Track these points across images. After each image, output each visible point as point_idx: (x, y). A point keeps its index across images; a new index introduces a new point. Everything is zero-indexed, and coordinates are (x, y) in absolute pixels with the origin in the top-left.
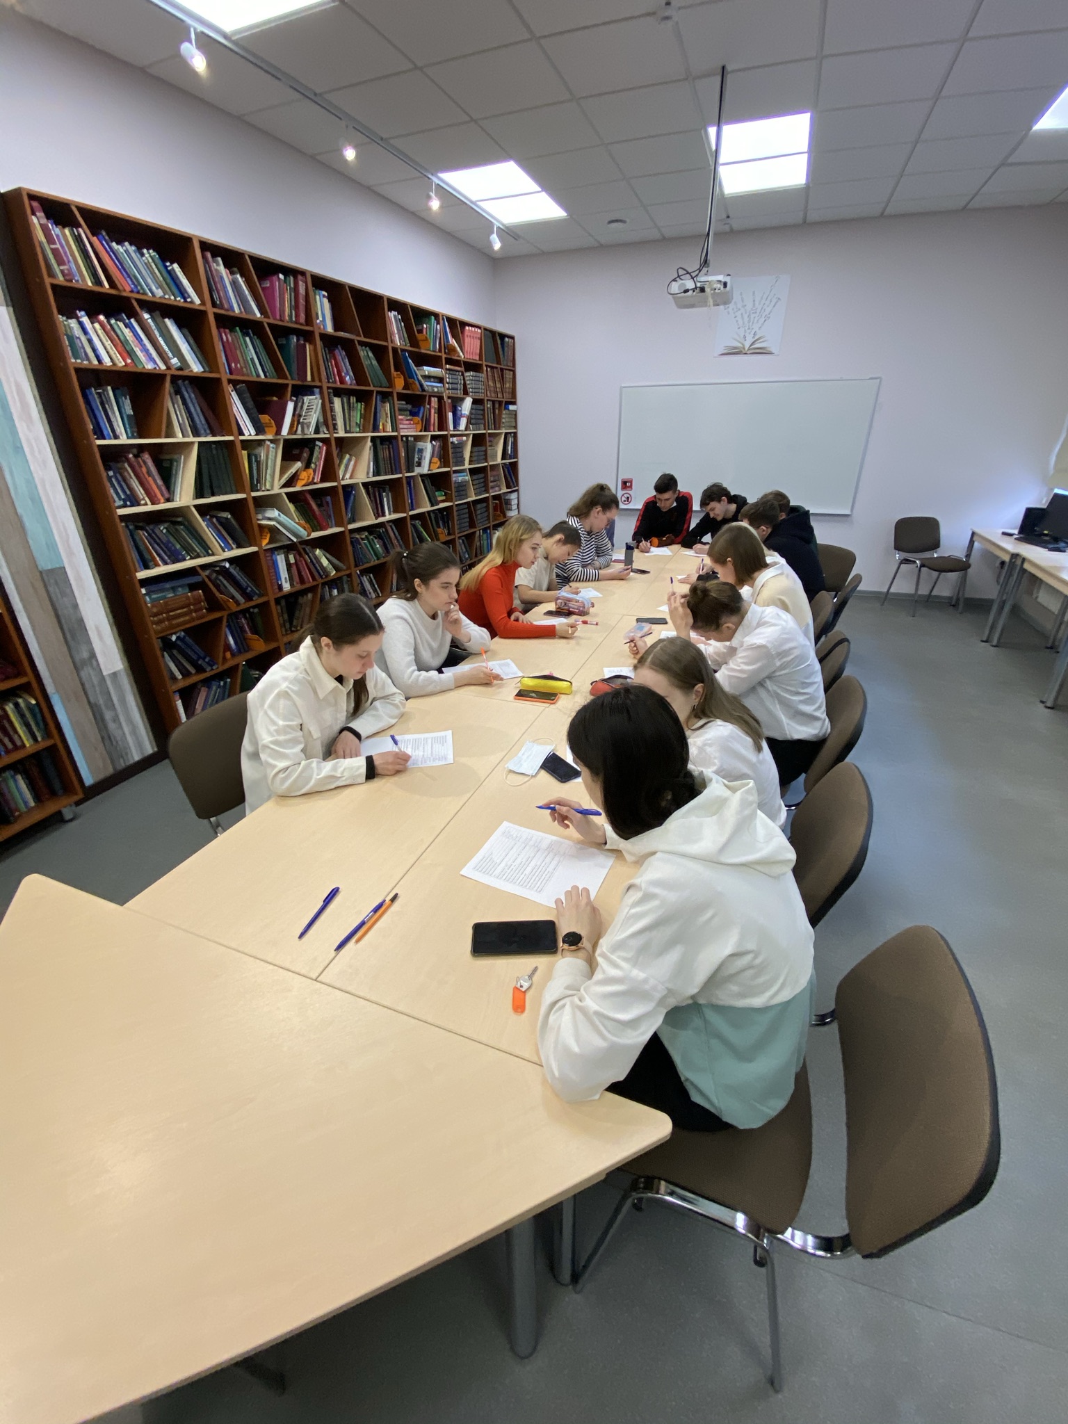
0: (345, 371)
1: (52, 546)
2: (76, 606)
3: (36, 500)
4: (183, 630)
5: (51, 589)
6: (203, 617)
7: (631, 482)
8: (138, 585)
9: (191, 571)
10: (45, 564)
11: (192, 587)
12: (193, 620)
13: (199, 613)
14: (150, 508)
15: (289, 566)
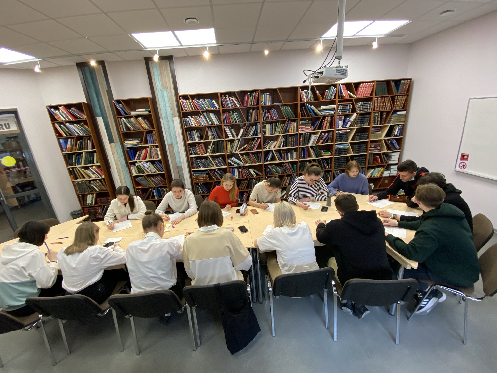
0: (274, 115)
1: (180, 162)
2: (183, 174)
3: (178, 153)
4: (202, 183)
5: (179, 170)
6: (207, 181)
7: (468, 156)
8: (192, 171)
9: (206, 170)
10: (179, 165)
11: (207, 174)
12: (204, 181)
13: (206, 180)
14: (201, 155)
15: (239, 172)
